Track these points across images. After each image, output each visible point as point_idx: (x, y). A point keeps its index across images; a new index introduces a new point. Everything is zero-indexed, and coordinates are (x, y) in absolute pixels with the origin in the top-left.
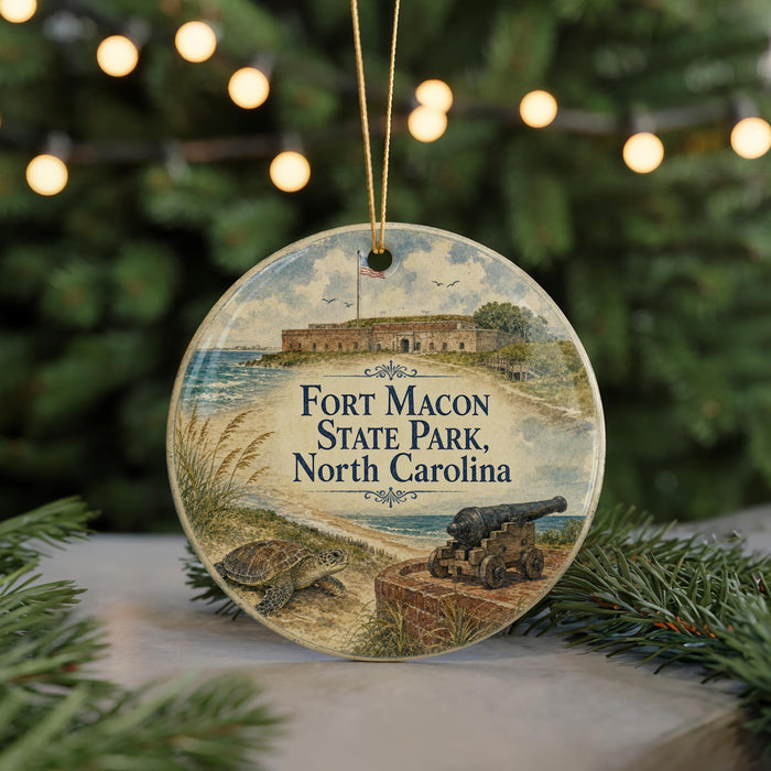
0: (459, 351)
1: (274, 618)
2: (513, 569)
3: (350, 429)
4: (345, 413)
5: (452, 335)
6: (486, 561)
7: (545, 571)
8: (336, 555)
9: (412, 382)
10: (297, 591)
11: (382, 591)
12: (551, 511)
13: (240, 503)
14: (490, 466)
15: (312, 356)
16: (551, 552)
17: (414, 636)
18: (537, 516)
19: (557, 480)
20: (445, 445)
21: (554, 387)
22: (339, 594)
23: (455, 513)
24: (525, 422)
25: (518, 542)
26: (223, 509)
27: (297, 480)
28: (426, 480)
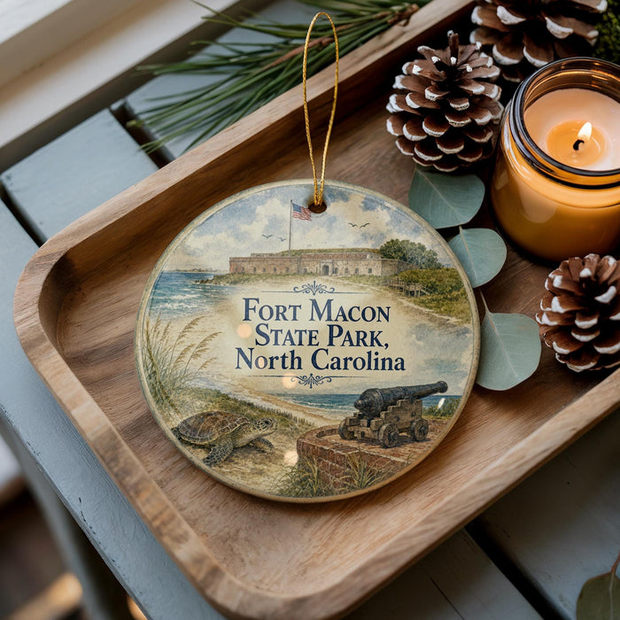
0: (367, 274)
1: (217, 468)
2: (404, 434)
3: (281, 331)
4: (278, 319)
5: (363, 263)
6: (384, 427)
7: (429, 435)
8: (267, 422)
9: (330, 296)
10: (235, 449)
11: (302, 449)
12: (436, 392)
13: (192, 384)
14: (389, 359)
15: (253, 277)
16: (434, 421)
17: (326, 482)
18: (424, 396)
19: (440, 369)
20: (355, 343)
21: (441, 302)
22: (268, 451)
23: (361, 393)
24: (417, 327)
25: (409, 414)
26: (179, 388)
27: (238, 367)
28: (339, 368)
